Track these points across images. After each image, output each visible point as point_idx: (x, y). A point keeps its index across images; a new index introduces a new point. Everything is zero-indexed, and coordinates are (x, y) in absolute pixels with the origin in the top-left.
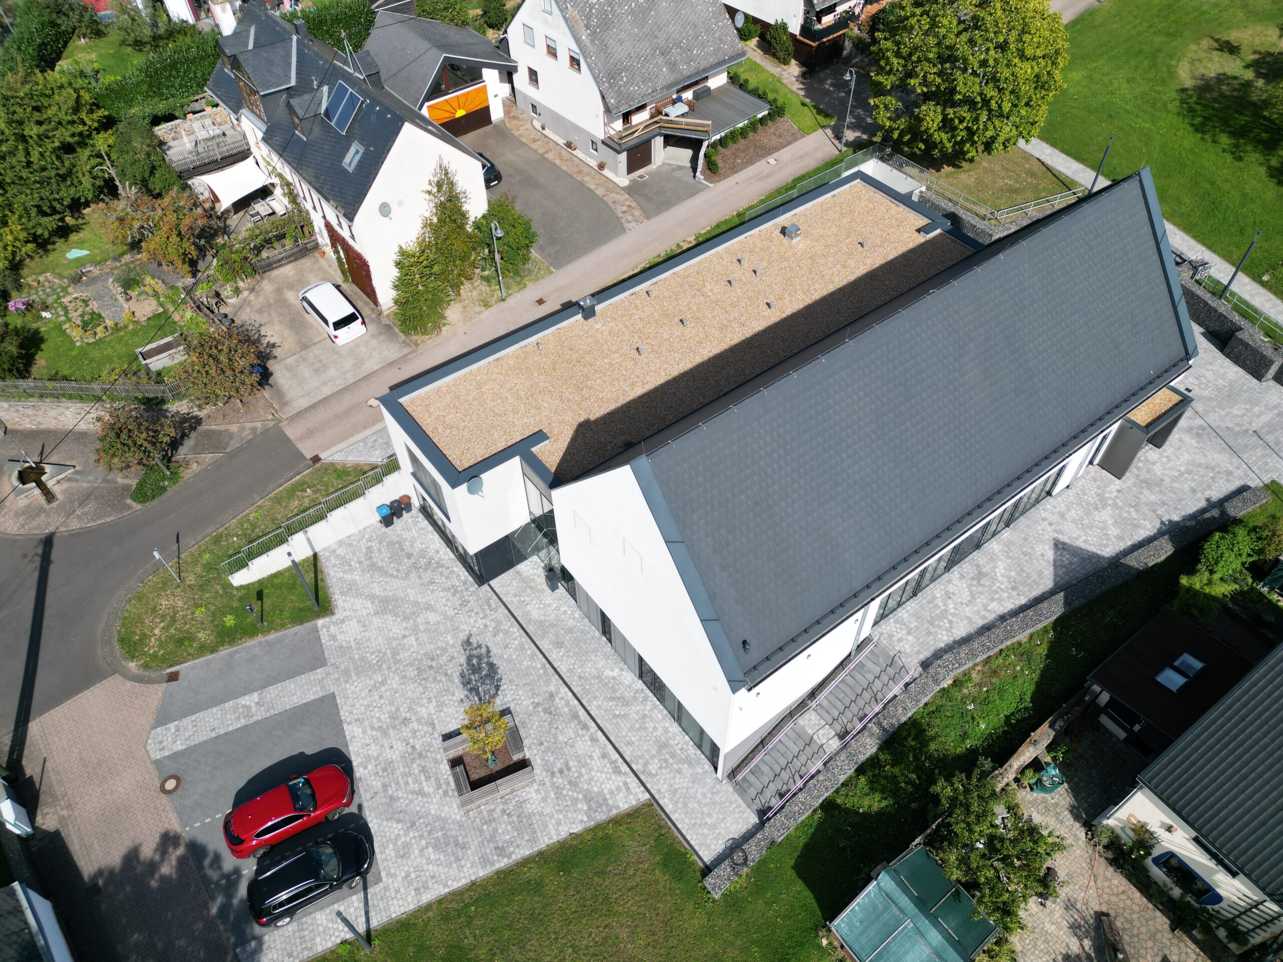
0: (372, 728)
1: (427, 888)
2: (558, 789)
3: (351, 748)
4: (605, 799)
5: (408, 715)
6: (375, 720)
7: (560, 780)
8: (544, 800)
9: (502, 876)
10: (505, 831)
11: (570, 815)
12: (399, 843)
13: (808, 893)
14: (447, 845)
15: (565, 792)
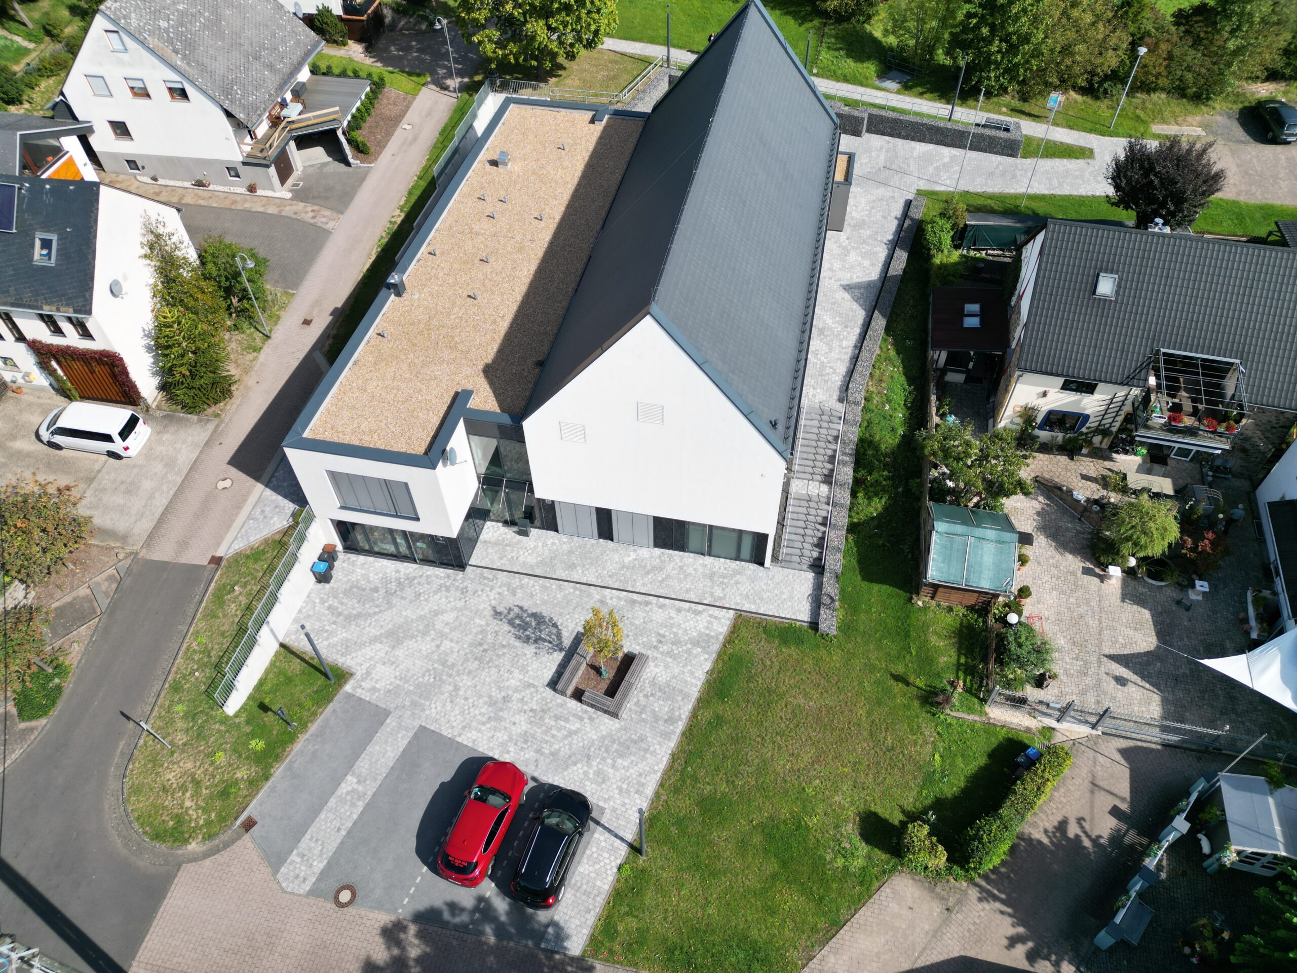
3: (481, 750)
6: (479, 717)
8: (667, 667)
10: (661, 707)
11: (694, 662)
12: (591, 776)
13: (885, 587)
14: (628, 748)
15: (676, 652)
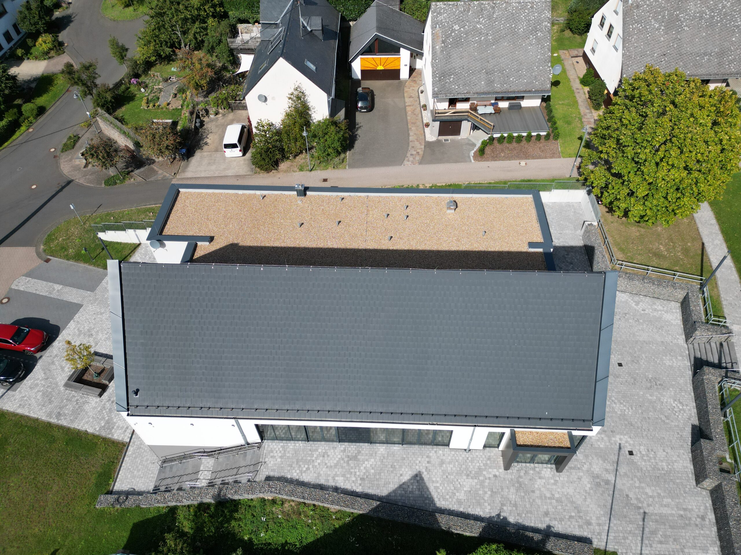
0: (78, 329)
1: (23, 407)
2: (104, 408)
3: (64, 331)
4: (113, 428)
5: (94, 333)
6: (83, 327)
7: (108, 405)
8: (95, 408)
9: (49, 425)
10: (69, 409)
11: (95, 423)
12: (36, 382)
14: (47, 396)
15: (104, 411)
